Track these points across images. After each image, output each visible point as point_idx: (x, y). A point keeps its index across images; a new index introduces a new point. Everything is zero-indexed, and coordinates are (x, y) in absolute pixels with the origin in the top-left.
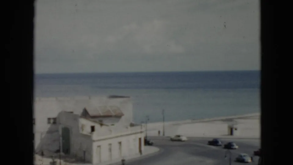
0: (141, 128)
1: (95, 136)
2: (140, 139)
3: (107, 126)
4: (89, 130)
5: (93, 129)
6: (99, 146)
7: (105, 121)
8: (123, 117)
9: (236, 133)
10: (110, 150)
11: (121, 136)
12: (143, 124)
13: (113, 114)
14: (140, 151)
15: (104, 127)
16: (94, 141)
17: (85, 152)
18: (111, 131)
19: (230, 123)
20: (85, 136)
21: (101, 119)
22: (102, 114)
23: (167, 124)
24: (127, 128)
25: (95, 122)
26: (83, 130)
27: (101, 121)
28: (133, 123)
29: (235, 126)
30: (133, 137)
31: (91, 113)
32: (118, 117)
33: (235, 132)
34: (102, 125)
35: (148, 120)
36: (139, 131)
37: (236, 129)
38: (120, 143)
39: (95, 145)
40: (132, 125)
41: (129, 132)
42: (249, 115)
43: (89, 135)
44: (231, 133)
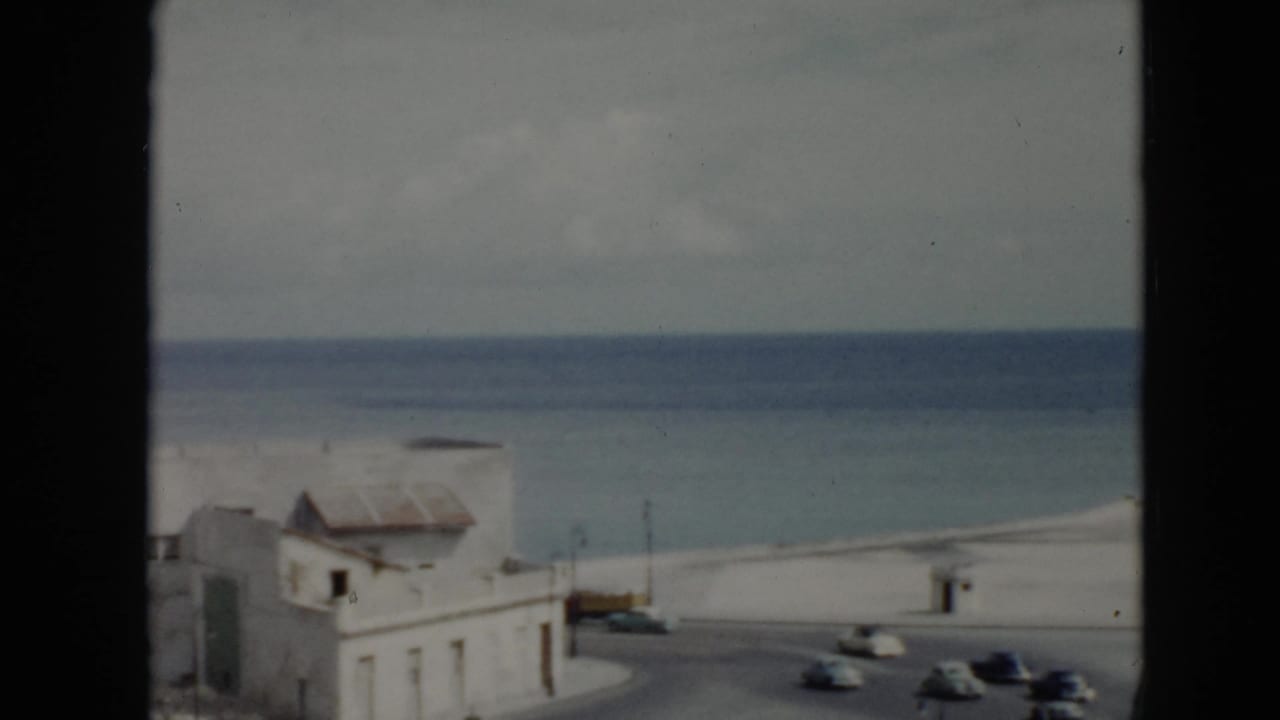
0: (552, 582)
1: (348, 615)
2: (546, 629)
3: (399, 568)
4: (325, 587)
5: (339, 582)
6: (367, 660)
7: (393, 551)
8: (472, 535)
9: (969, 605)
10: (416, 675)
11: (464, 615)
12: (559, 565)
13: (428, 518)
14: (548, 682)
15: (386, 576)
16: (345, 636)
17: (303, 685)
18: (417, 591)
19: (942, 562)
20: (304, 613)
21: (374, 540)
22: (377, 519)
23: (663, 561)
24: (489, 579)
25: (348, 552)
26: (295, 589)
27: (375, 550)
28: (516, 556)
29: (962, 574)
30: (517, 616)
31: (333, 515)
32: (451, 530)
33: (961, 599)
34: (378, 565)
35: (581, 543)
36: (543, 592)
37: (967, 587)
38: (458, 645)
39: (348, 654)
40: (510, 568)
41: (498, 598)
42: (1024, 525)
43: (324, 608)
44: (947, 605)
